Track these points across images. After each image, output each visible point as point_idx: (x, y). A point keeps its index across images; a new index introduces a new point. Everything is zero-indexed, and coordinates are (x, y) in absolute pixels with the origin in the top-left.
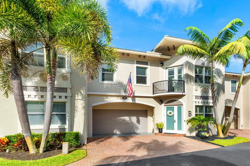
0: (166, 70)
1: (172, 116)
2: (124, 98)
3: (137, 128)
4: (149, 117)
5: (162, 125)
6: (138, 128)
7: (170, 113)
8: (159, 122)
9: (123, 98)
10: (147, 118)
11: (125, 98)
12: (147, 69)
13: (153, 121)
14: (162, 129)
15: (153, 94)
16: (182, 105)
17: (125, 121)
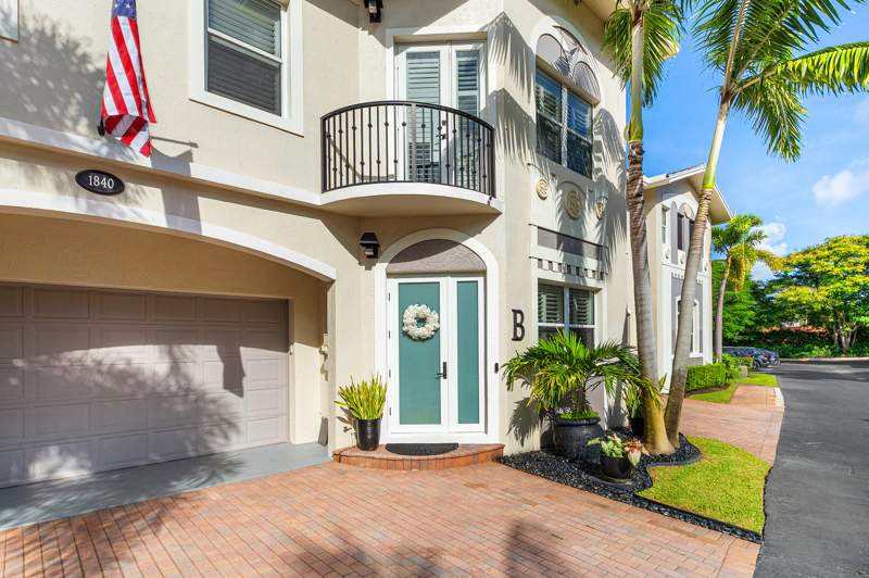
0: (396, 53)
1: (428, 339)
2: (96, 180)
3: (227, 424)
4: (298, 348)
5: (374, 395)
6: (231, 425)
7: (421, 321)
8: (361, 378)
9: (82, 180)
10: (287, 350)
11: (106, 183)
12: (283, 14)
13: (323, 371)
14: (376, 423)
15: (324, 189)
16: (483, 273)
17: (131, 381)
